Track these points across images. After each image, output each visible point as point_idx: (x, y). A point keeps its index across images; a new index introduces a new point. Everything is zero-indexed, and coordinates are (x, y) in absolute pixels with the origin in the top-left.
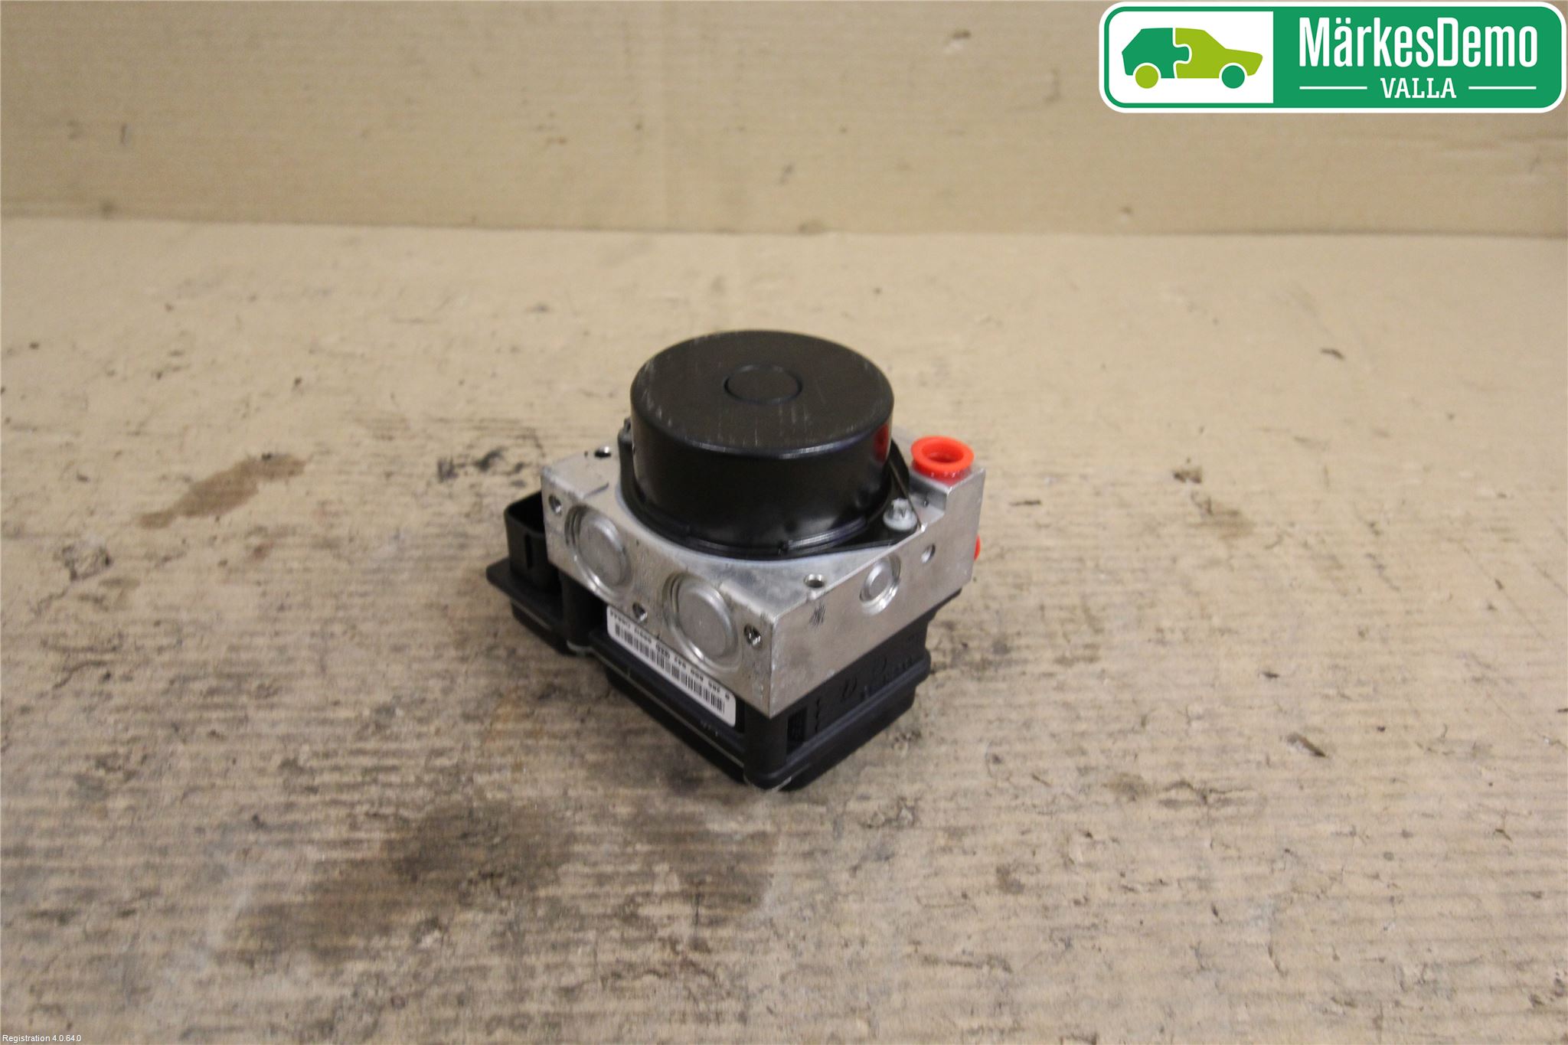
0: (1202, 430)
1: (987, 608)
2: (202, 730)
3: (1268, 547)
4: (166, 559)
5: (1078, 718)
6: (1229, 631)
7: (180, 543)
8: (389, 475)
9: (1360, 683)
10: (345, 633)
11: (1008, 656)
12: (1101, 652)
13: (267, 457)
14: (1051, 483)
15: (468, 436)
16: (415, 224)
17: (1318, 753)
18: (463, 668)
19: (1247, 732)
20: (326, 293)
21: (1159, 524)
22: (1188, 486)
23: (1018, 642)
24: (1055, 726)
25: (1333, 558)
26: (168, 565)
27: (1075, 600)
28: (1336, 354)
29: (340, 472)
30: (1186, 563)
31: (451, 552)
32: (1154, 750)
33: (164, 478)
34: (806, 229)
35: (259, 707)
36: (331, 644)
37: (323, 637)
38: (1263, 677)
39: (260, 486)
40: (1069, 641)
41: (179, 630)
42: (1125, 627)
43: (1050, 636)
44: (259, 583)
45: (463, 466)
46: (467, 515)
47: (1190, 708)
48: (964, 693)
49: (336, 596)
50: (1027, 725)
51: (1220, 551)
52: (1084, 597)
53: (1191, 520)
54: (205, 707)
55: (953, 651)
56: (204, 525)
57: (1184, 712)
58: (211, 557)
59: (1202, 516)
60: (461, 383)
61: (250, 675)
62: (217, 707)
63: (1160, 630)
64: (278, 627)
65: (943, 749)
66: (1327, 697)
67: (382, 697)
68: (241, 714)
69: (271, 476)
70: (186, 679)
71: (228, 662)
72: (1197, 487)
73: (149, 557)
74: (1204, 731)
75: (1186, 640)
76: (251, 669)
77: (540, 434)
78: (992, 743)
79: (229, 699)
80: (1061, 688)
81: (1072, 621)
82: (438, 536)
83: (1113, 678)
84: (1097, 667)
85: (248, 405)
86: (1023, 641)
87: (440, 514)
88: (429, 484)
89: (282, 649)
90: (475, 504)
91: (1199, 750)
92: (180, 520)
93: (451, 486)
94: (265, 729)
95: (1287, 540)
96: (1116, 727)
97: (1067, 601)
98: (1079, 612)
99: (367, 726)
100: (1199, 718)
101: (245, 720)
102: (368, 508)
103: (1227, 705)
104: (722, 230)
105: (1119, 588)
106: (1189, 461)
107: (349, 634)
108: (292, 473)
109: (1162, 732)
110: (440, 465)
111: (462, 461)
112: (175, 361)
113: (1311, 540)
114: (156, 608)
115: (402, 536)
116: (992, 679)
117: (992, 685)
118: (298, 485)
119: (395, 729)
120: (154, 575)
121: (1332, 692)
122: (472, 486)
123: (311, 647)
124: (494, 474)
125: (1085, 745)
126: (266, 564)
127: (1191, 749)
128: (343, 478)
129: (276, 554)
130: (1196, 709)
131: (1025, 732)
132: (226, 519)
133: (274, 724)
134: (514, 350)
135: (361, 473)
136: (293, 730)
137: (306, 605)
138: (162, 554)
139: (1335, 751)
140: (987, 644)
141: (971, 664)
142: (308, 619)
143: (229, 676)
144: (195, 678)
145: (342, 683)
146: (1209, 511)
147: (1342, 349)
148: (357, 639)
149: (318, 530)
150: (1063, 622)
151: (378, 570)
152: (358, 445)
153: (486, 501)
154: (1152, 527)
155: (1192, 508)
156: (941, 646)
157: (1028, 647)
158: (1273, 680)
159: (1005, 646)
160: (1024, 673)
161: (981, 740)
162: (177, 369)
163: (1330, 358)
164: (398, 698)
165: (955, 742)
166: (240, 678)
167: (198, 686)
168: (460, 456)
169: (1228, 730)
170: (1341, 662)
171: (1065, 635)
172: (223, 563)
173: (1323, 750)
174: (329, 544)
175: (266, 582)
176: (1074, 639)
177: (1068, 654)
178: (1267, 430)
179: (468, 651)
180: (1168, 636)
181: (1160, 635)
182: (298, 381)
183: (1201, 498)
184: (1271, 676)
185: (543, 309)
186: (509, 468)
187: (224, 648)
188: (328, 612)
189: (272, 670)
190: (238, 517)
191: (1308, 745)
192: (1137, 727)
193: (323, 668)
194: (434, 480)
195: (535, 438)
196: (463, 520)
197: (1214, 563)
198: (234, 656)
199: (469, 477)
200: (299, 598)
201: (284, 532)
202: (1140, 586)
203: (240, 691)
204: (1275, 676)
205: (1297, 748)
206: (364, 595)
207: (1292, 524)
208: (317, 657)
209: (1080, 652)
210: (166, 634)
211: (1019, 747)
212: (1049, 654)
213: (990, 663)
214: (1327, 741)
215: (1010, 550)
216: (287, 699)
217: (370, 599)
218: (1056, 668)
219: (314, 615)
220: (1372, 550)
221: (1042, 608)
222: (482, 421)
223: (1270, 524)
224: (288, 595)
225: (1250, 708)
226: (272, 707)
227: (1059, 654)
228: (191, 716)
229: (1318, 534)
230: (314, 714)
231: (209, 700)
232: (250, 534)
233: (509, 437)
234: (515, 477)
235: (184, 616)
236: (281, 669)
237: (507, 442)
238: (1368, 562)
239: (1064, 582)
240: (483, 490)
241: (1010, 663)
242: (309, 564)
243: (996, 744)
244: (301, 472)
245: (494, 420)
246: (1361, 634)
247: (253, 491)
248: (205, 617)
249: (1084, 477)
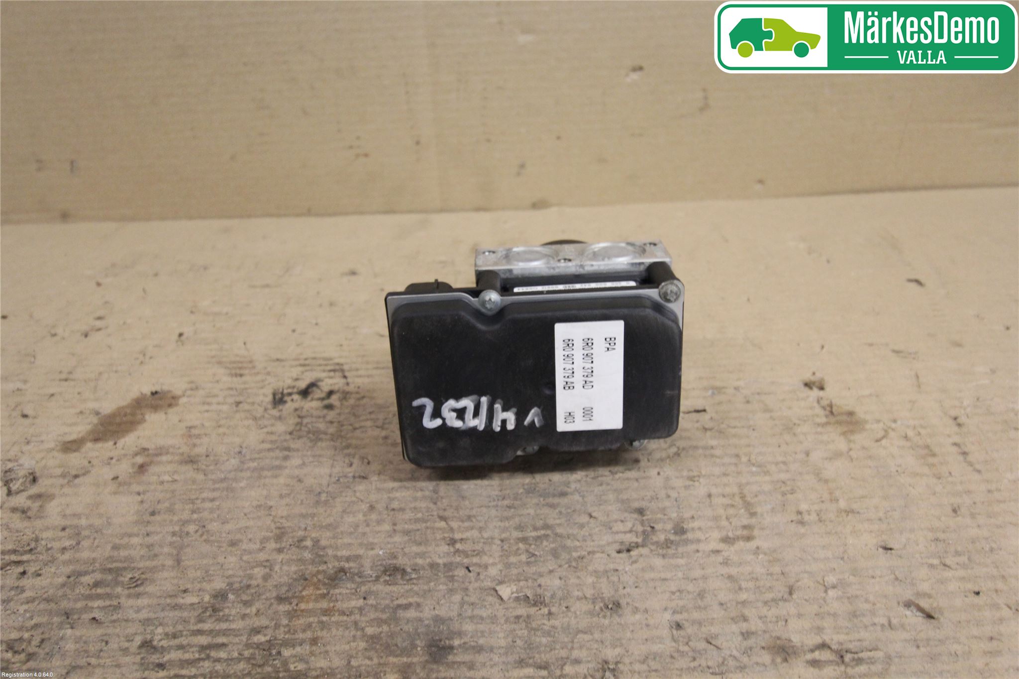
0: (823, 347)
1: (668, 496)
2: (86, 617)
3: (877, 441)
4: (76, 476)
5: (740, 589)
6: (852, 511)
7: (86, 463)
8: (238, 403)
9: (957, 553)
10: (197, 531)
11: (684, 537)
12: (756, 532)
13: (154, 394)
14: (713, 394)
15: (296, 372)
16: (271, 215)
17: (930, 616)
18: (280, 557)
19: (871, 598)
20: (206, 268)
21: (795, 424)
22: (815, 393)
23: (691, 525)
24: (723, 596)
25: (927, 447)
26: (77, 481)
27: (735, 490)
28: (918, 282)
29: (204, 403)
30: (816, 456)
31: (277, 463)
32: (800, 616)
33: (81, 412)
34: (537, 205)
35: (129, 596)
36: (186, 541)
37: (180, 537)
38: (881, 550)
39: (147, 417)
40: (731, 523)
41: (78, 534)
42: (773, 510)
43: (716, 518)
44: (139, 494)
45: (290, 394)
46: (291, 433)
47: (826, 579)
48: (652, 568)
49: (192, 502)
50: (701, 595)
51: (841, 444)
52: (740, 486)
53: (818, 420)
54: (90, 597)
55: (644, 532)
56: (106, 448)
57: (821, 582)
58: (107, 473)
59: (827, 416)
60: (294, 331)
61: (125, 569)
62: (99, 597)
63: (799, 513)
64: (150, 528)
65: (638, 617)
66: (932, 566)
67: (219, 584)
68: (115, 603)
69: (155, 408)
70: (80, 574)
71: (111, 559)
72: (821, 393)
73: (63, 476)
74: (838, 598)
75: (820, 521)
76: (125, 565)
77: (346, 367)
78: (674, 612)
79: (108, 590)
80: (726, 563)
81: (733, 506)
82: (269, 450)
83: (765, 554)
84: (753, 544)
85: (144, 355)
86: (696, 524)
87: (272, 433)
88: (266, 410)
89: (150, 546)
90: (297, 424)
91: (835, 615)
92: (89, 445)
93: (281, 410)
94: (132, 615)
95: (892, 434)
96: (769, 596)
97: (728, 490)
98: (737, 498)
99: (207, 608)
100: (834, 587)
101: (118, 607)
102: (221, 430)
103: (854, 575)
104: (478, 209)
105: (767, 478)
106: (814, 374)
107: (200, 532)
108: (170, 405)
109: (806, 600)
110: (274, 395)
111: (290, 391)
112: (99, 324)
113: (910, 433)
114: (64, 516)
115: (244, 451)
116: (674, 556)
117: (673, 561)
118: (173, 415)
119: (227, 611)
120: (66, 490)
121: (935, 562)
122: (296, 410)
123: (171, 544)
124: (312, 400)
125: (747, 612)
126: (145, 478)
127: (829, 614)
128: (206, 407)
129: (153, 469)
130: (831, 579)
131: (699, 601)
132: (121, 443)
133: (138, 610)
134: (331, 304)
135: (218, 404)
136: (152, 615)
137: (171, 510)
138: (74, 472)
139: (942, 614)
140: (669, 526)
141: (657, 543)
142: (171, 521)
143: (110, 570)
144: (86, 573)
145: (192, 574)
146: (832, 412)
147: (921, 279)
148: (205, 537)
149: (185, 449)
150: (727, 507)
151: (222, 480)
152: (218, 382)
153: (305, 421)
154: (789, 428)
155: (819, 411)
156: (634, 529)
157: (700, 529)
158: (889, 551)
159: (683, 528)
160: (698, 551)
161: (666, 609)
162: (99, 330)
163: (913, 285)
164: (230, 584)
165: (646, 611)
166: (118, 572)
167: (88, 579)
168: (289, 387)
169: (857, 597)
170: (941, 536)
171: (727, 519)
172: (116, 478)
173: (933, 614)
174: (191, 461)
175: (144, 493)
176: (735, 521)
177: (730, 535)
179: (283, 545)
180: (806, 518)
181: (799, 517)
182: (181, 335)
183: (825, 403)
184: (887, 549)
185: (353, 273)
186: (323, 395)
187: (109, 547)
188: (185, 516)
189: (141, 565)
190: (130, 441)
191: (920, 609)
192: (786, 596)
193: (178, 562)
194: (270, 406)
195: (342, 371)
196: (288, 437)
197: (837, 455)
198: (116, 553)
199: (295, 402)
200: (167, 504)
201: (161, 451)
202: (783, 476)
203: (117, 583)
204: (891, 549)
205: (912, 611)
206: (213, 500)
207: (895, 421)
208: (175, 552)
209: (739, 533)
210: (70, 538)
211: (696, 615)
212: (716, 535)
213: (672, 542)
214: (935, 605)
215: (684, 449)
216: (150, 589)
217: (217, 503)
218: (722, 546)
219: (176, 518)
220: (957, 439)
221: (710, 496)
222: (306, 359)
223: (878, 421)
224: (159, 502)
225: (873, 577)
226: (138, 596)
227: (724, 533)
228: (79, 605)
229: (914, 428)
230: (168, 601)
231: (93, 591)
232: (136, 454)
233: (324, 371)
234: (326, 402)
235: (83, 522)
236: (148, 564)
237: (323, 375)
238: (955, 449)
239: (725, 475)
240: (304, 413)
241: (687, 542)
242: (176, 477)
243: (678, 613)
244: (177, 405)
245: (314, 358)
246: (955, 511)
247: (143, 420)
248: (97, 522)
249: (737, 389)
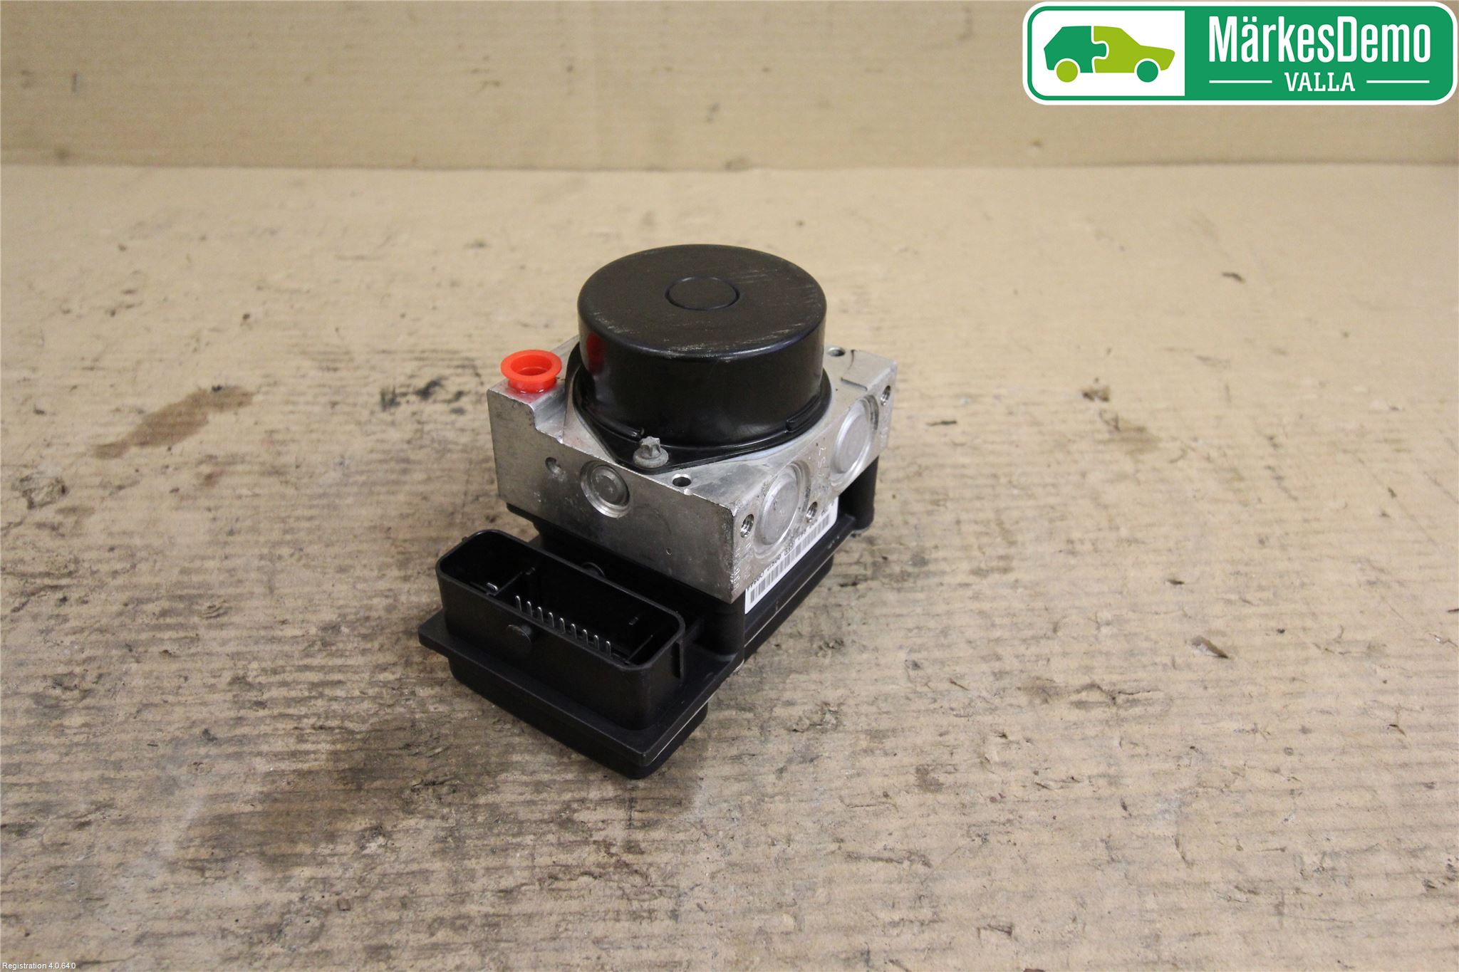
0: (1109, 351)
1: (906, 523)
2: (155, 650)
3: (1173, 461)
4: (120, 488)
5: (993, 625)
6: (1136, 541)
7: (133, 472)
8: (334, 404)
9: (1261, 588)
10: (292, 555)
11: (925, 569)
12: (1015, 563)
13: (217, 389)
14: (967, 403)
15: (410, 367)
16: (359, 166)
17: (1222, 656)
18: (406, 586)
19: (1153, 636)
20: (273, 232)
21: (1069, 440)
22: (1097, 405)
23: (935, 555)
24: (970, 634)
25: (1234, 470)
26: (122, 493)
27: (990, 515)
28: (1236, 277)
29: (287, 403)
30: (1095, 477)
31: (394, 477)
32: (1065, 654)
33: (118, 410)
34: (733, 165)
35: (210, 627)
36: (279, 566)
37: (271, 561)
38: (1168, 584)
39: (210, 417)
40: (984, 553)
41: (133, 556)
42: (1037, 539)
43: (966, 548)
44: (209, 509)
45: (405, 394)
46: (409, 442)
47: (1099, 614)
48: (884, 604)
49: (283, 520)
50: (945, 632)
51: (1128, 466)
52: (998, 511)
53: (1099, 437)
54: (158, 628)
55: (874, 564)
56: (157, 454)
57: (1093, 618)
58: (163, 484)
59: (1110, 432)
60: (403, 316)
61: (200, 596)
62: (169, 627)
63: (1070, 542)
64: (228, 550)
65: (865, 656)
66: (1229, 602)
67: (329, 616)
68: (192, 634)
69: (221, 407)
70: (140, 601)
71: (179, 584)
72: (1104, 405)
73: (103, 486)
74: (1113, 636)
75: (1096, 550)
76: (201, 591)
77: (478, 363)
78: (911, 651)
79: (181, 620)
80: (976, 597)
81: (987, 534)
82: (381, 461)
83: (1025, 587)
84: (1011, 577)
85: (198, 340)
86: (941, 554)
87: (382, 441)
88: (372, 413)
89: (232, 572)
90: (417, 431)
91: (1108, 654)
92: (134, 450)
93: (394, 414)
94: (215, 647)
95: (1191, 454)
96: (1028, 633)
97: (982, 516)
98: (993, 526)
99: (314, 643)
100: (1108, 624)
101: (197, 639)
102: (314, 436)
103: (1134, 611)
104: (651, 168)
105: (1031, 503)
106: (1097, 380)
107: (297, 556)
108: (240, 404)
109: (1073, 638)
110: (383, 395)
111: (403, 390)
112: (129, 299)
113: (1214, 454)
114: (111, 534)
115: (347, 462)
116: (912, 590)
117: (910, 596)
118: (246, 416)
119: (341, 646)
120: (109, 503)
121: (1234, 597)
122: (414, 414)
123: (259, 569)
124: (435, 402)
125: (1000, 651)
126: (215, 491)
127: (1101, 652)
128: (290, 408)
129: (225, 481)
130: (1105, 615)
131: (942, 639)
132: (177, 448)
133: (224, 643)
134: (454, 284)
135: (307, 403)
136: (243, 649)
137: (254, 529)
138: (117, 483)
139: (1237, 653)
140: (906, 557)
141: (890, 576)
142: (257, 542)
143: (181, 598)
144: (149, 600)
145: (290, 603)
146: (1117, 428)
147: (1241, 273)
148: (303, 561)
149: (266, 457)
150: (978, 535)
151: (324, 495)
152: (303, 376)
153: (427, 428)
154: (1062, 444)
155: (1100, 425)
156: (862, 560)
157: (945, 559)
158: (1179, 586)
159: (923, 558)
160: (942, 584)
161: (901, 647)
162: (130, 306)
163: (1231, 281)
164: (343, 616)
165: (876, 649)
166: (191, 599)
167: (150, 607)
168: (402, 386)
169: (1135, 634)
170: (1242, 569)
171: (980, 548)
172: (176, 490)
173: (1226, 652)
174: (277, 472)
175: (217, 508)
176: (988, 551)
177: (983, 566)
178: (1171, 350)
179: (409, 572)
180: (1078, 547)
181: (1070, 547)
182: (246, 317)
183: (1108, 416)
184: (1176, 583)
185: (481, 245)
186: (449, 397)
187: (176, 571)
188: (276, 535)
189: (222, 592)
190: (189, 446)
191: (1213, 648)
192: (1050, 633)
193: (272, 590)
194: (378, 409)
195: (474, 367)
196: (405, 446)
197: (1121, 477)
198: (186, 578)
199: (409, 406)
200: (248, 523)
201: (233, 460)
202: (1052, 501)
203: (192, 612)
204: (1180, 583)
205: (1201, 650)
206: (310, 519)
207: (1195, 439)
208: (265, 578)
209: (994, 564)
210: (120, 559)
211: (938, 654)
212: (965, 566)
213: (909, 575)
214: (1229, 643)
215: (927, 468)
216: (236, 619)
217: (316, 523)
218: (972, 579)
219: (262, 539)
220: (1271, 462)
221: (958, 522)
222: (423, 352)
223: (1174, 439)
224: (237, 520)
225: (1157, 613)
226: (222, 626)
227: (975, 564)
228: (144, 636)
229: (1220, 448)
230: (262, 633)
231: (161, 621)
232: (200, 463)
233: (448, 367)
234: (455, 405)
235: (137, 541)
236: (231, 591)
237: (447, 372)
238: (1267, 473)
239: (979, 498)
240: (424, 418)
241: (928, 575)
242: (257, 491)
243: (915, 652)
244: (249, 403)
245: (434, 351)
246: (1262, 542)
247: (204, 422)
248: (157, 542)
249: (997, 397)
